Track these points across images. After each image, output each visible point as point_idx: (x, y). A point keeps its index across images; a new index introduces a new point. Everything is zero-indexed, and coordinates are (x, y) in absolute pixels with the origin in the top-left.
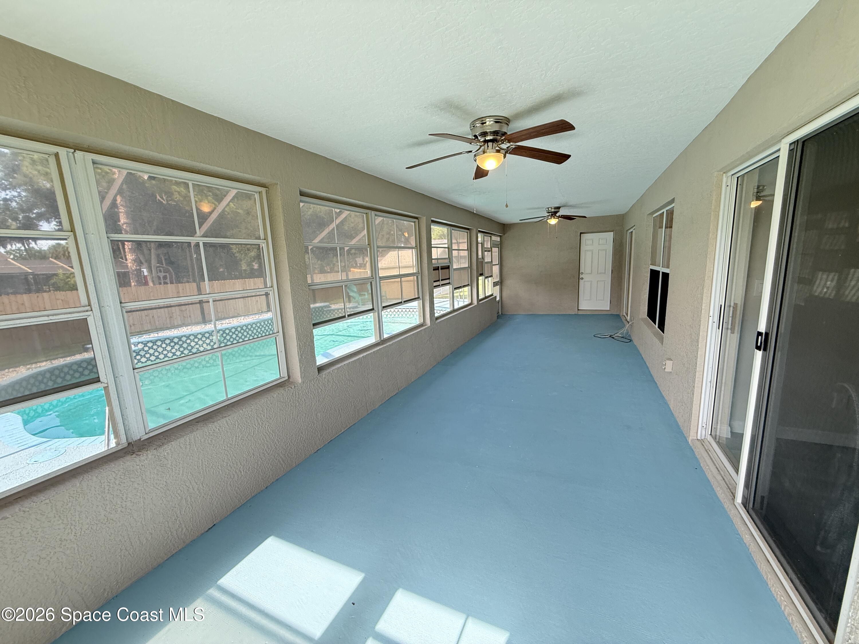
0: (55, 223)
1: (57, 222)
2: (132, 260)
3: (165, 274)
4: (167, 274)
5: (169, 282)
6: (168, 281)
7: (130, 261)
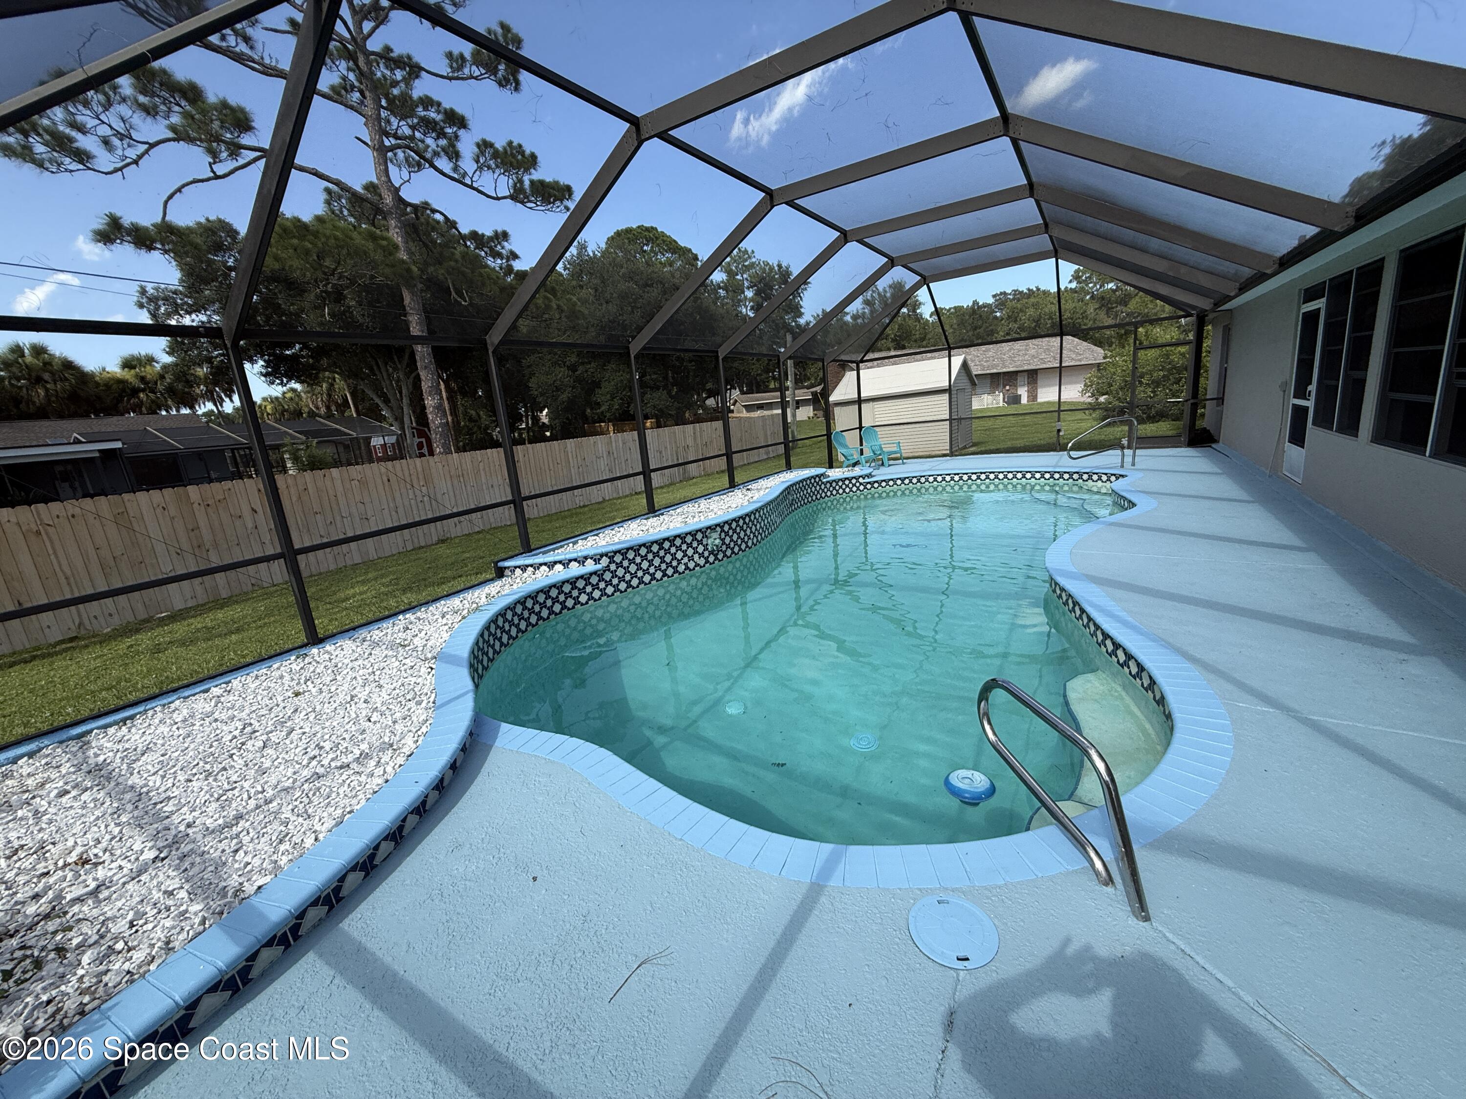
0: (261, 363)
1: (265, 361)
2: (434, 407)
3: (421, 440)
4: (423, 440)
5: (427, 453)
6: (425, 450)
7: (431, 409)
